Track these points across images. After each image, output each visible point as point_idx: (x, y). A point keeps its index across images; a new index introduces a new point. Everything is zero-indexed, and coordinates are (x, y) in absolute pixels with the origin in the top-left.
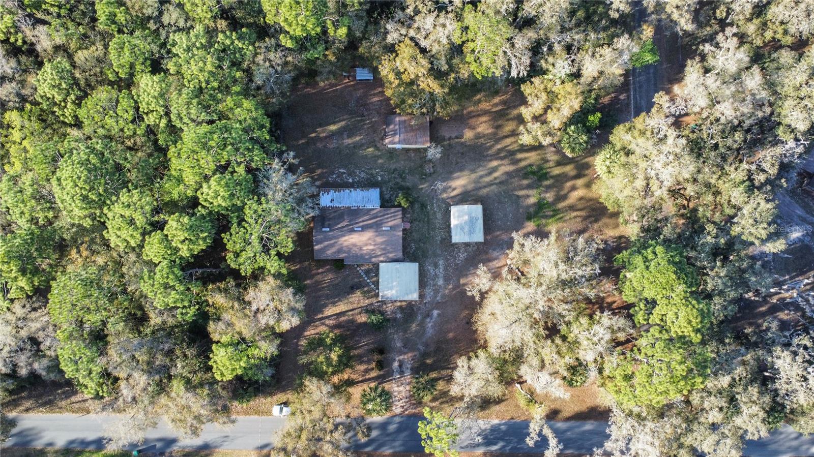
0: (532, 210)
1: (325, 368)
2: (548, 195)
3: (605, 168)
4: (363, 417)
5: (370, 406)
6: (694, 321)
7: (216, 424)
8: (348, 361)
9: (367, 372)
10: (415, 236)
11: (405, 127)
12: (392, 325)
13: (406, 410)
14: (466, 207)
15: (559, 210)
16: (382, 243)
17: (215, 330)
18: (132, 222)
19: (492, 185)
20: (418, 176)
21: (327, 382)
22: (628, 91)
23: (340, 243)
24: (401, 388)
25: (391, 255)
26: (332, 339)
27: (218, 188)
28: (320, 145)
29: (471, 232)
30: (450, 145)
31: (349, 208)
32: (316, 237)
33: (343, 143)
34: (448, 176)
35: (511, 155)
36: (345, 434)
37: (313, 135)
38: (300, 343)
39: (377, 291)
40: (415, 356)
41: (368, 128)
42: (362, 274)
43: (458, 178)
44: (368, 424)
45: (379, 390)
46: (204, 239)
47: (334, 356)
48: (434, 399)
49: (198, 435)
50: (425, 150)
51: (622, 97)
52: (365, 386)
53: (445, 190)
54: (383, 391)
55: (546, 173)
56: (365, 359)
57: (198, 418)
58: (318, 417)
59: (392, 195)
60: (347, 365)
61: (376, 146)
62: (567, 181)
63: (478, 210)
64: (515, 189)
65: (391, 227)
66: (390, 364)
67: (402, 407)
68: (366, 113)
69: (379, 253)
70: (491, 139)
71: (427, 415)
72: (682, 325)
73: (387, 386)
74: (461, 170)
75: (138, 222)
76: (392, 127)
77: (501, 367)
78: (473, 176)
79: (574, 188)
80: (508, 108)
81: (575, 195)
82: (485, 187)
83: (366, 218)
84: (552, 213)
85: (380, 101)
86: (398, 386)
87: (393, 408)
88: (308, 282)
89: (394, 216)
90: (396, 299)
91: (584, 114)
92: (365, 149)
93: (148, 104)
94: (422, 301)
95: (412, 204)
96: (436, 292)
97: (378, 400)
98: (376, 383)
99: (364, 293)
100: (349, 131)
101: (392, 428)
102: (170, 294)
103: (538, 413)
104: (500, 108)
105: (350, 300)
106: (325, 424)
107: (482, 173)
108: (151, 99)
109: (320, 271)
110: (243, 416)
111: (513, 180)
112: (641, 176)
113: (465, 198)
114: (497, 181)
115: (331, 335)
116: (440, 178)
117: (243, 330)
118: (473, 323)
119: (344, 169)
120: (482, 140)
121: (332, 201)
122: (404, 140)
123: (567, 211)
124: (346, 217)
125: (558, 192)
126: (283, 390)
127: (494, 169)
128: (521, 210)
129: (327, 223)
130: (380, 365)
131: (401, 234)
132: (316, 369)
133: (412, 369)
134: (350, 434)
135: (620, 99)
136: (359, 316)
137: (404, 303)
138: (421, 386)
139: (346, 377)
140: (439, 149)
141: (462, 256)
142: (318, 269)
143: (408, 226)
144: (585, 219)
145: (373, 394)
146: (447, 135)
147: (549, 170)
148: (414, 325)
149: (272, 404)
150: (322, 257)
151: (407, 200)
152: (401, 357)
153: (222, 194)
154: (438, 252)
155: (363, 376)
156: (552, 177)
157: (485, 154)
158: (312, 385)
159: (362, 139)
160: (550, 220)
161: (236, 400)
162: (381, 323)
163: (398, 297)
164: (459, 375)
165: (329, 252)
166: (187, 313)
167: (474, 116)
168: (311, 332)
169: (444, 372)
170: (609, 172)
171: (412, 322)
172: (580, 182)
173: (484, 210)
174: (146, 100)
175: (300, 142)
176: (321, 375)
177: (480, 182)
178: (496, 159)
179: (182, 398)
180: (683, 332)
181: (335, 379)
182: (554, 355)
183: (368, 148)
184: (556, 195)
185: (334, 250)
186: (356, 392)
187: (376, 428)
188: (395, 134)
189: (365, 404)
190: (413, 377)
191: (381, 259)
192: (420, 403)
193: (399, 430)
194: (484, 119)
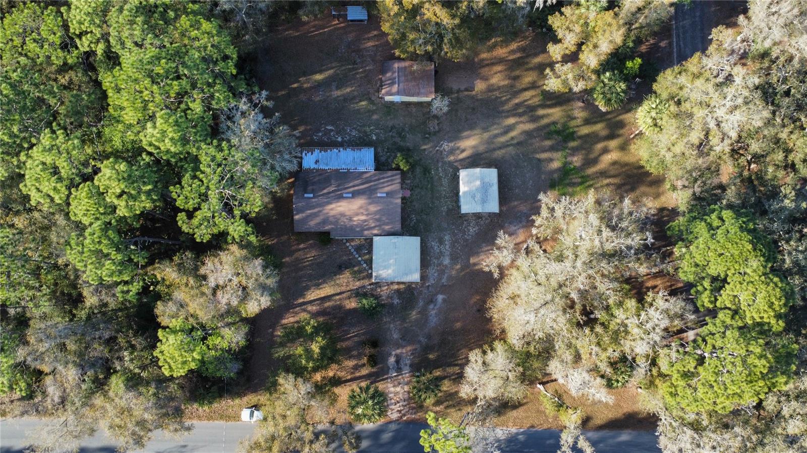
0: (556, 176)
1: (304, 362)
2: (575, 159)
3: (649, 121)
4: (350, 424)
5: (359, 411)
6: (777, 303)
7: (166, 432)
8: (334, 355)
9: (357, 369)
10: (417, 206)
11: (405, 76)
12: (388, 312)
13: (404, 415)
14: (478, 170)
15: (588, 176)
16: (376, 213)
17: (164, 312)
18: (55, 171)
19: (508, 146)
20: (419, 135)
21: (306, 380)
22: (670, 36)
23: (325, 211)
24: (398, 389)
25: (387, 228)
26: (313, 327)
27: (165, 127)
28: (303, 97)
29: (484, 201)
30: (458, 98)
31: (337, 170)
32: (297, 204)
33: (331, 96)
34: (456, 135)
35: (532, 111)
36: (328, 445)
37: (295, 85)
38: (276, 333)
39: (370, 271)
40: (416, 349)
41: (361, 78)
42: (352, 250)
43: (468, 137)
44: (357, 432)
45: (372, 391)
46: (148, 193)
47: (315, 348)
48: (438, 403)
49: (143, 446)
50: (429, 104)
51: (663, 44)
52: (355, 386)
53: (452, 151)
54: (376, 391)
55: (574, 132)
56: (355, 353)
57: (141, 423)
58: (293, 423)
59: (389, 157)
60: (332, 360)
61: (370, 99)
62: (597, 143)
63: (492, 174)
64: (535, 151)
65: (387, 193)
66: (384, 359)
67: (400, 411)
68: (359, 60)
69: (373, 225)
70: (508, 92)
71: (431, 422)
72: (762, 308)
73: (381, 386)
74: (472, 127)
75: (62, 171)
76: (389, 75)
77: (523, 363)
78: (486, 135)
79: (606, 151)
80: (528, 56)
81: (608, 158)
82: (500, 148)
83: (356, 182)
84: (580, 180)
85: (376, 46)
86: (394, 386)
87: (389, 413)
88: (287, 259)
89: (392, 180)
90: (392, 280)
91: (620, 60)
92: (357, 103)
93: (80, 23)
94: (424, 283)
95: (413, 167)
96: (441, 272)
97: (370, 403)
98: (368, 382)
99: (354, 273)
100: (339, 81)
101: (386, 437)
102: (104, 265)
103: (571, 419)
104: (518, 55)
105: (338, 282)
106: (302, 433)
107: (496, 132)
108: (85, 17)
109: (302, 246)
110: (206, 422)
111: (534, 141)
112: (698, 126)
113: (475, 161)
114: (515, 141)
115: (312, 322)
116: (446, 137)
117: (198, 312)
118: (487, 309)
119: (332, 125)
120: (497, 93)
121: (317, 162)
122: (404, 90)
123: (598, 177)
124: (333, 181)
125: (587, 155)
126: (254, 390)
127: (510, 128)
128: (543, 177)
129: (310, 188)
130: (373, 360)
131: (399, 201)
132: (294, 364)
133: (411, 366)
134: (334, 445)
135: (660, 47)
136: (348, 302)
137: (402, 286)
138: (422, 386)
139: (331, 374)
140: (446, 101)
141: (473, 230)
142: (299, 244)
143: (408, 194)
144: (619, 187)
145: (364, 396)
146: (455, 87)
147: (576, 129)
148: (414, 313)
149: (241, 407)
150: (304, 229)
151: (407, 162)
152: (398, 351)
153: (170, 135)
154: (445, 225)
155: (352, 373)
156: (580, 137)
157: (501, 109)
158: (286, 382)
159: (354, 91)
160: (578, 189)
161: (196, 401)
162: (374, 308)
163: (395, 277)
164: (471, 372)
165: (312, 223)
166: (128, 291)
167: (488, 65)
168: (289, 320)
169: (450, 370)
170: (656, 125)
171: (412, 308)
172: (613, 144)
173: (500, 176)
174: (78, 18)
175: (280, 93)
176: (299, 372)
177: (493, 143)
178: (514, 115)
179: (121, 398)
180: (762, 318)
181: (318, 377)
182: (593, 347)
183: (361, 101)
184: (584, 159)
185: (317, 220)
186: (343, 393)
187: (367, 437)
188: (393, 84)
189: (353, 408)
190: (413, 376)
191: (375, 232)
192: (421, 407)
193: (394, 440)
194: (499, 68)
